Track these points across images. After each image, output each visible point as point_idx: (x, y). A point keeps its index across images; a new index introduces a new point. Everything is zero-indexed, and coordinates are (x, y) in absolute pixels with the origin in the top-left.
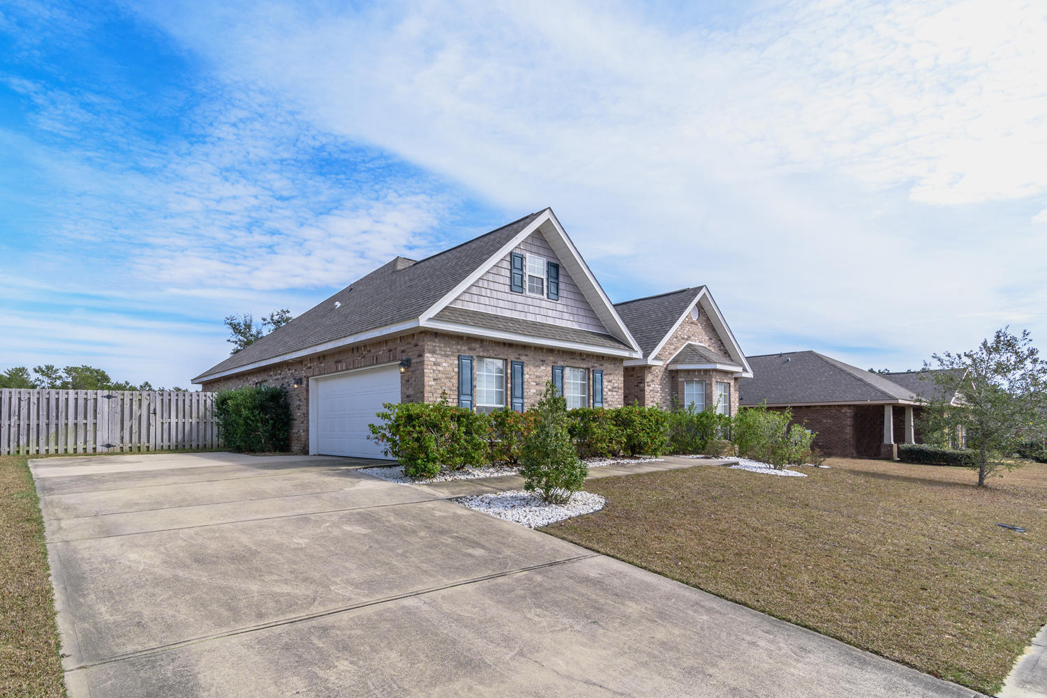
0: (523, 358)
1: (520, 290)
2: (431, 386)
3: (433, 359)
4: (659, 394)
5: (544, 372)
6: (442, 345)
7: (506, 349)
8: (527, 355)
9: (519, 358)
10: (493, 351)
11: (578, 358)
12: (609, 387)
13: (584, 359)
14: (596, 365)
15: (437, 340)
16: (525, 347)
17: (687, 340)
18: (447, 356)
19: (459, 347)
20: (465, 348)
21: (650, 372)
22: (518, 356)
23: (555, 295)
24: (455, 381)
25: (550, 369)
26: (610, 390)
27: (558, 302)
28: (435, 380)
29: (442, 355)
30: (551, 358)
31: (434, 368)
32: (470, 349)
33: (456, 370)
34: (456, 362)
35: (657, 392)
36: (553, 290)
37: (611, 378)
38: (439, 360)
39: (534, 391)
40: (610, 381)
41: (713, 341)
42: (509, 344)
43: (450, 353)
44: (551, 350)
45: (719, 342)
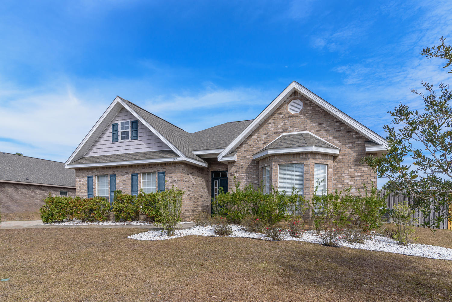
0: (116, 173)
1: (117, 140)
2: (78, 190)
3: (78, 179)
4: (244, 180)
5: (127, 177)
6: (82, 173)
7: (107, 170)
8: (118, 171)
9: (114, 173)
10: (102, 172)
11: (148, 167)
12: (171, 181)
13: (152, 167)
14: (160, 169)
15: (80, 172)
16: (117, 167)
17: (282, 132)
18: (83, 177)
19: (88, 173)
20: (90, 173)
21: (234, 166)
22: (113, 172)
23: (135, 137)
24: (87, 187)
25: (130, 176)
26: (171, 183)
27: (138, 140)
28: (80, 187)
29: (82, 177)
30: (131, 170)
31: (79, 182)
32: (92, 173)
33: (87, 182)
34: (87, 179)
35: (242, 179)
36: (134, 135)
37: (170, 175)
38: (80, 179)
39: (122, 187)
40: (171, 177)
41: (324, 125)
42: (109, 167)
43: (84, 176)
44: (131, 166)
45: (337, 124)
